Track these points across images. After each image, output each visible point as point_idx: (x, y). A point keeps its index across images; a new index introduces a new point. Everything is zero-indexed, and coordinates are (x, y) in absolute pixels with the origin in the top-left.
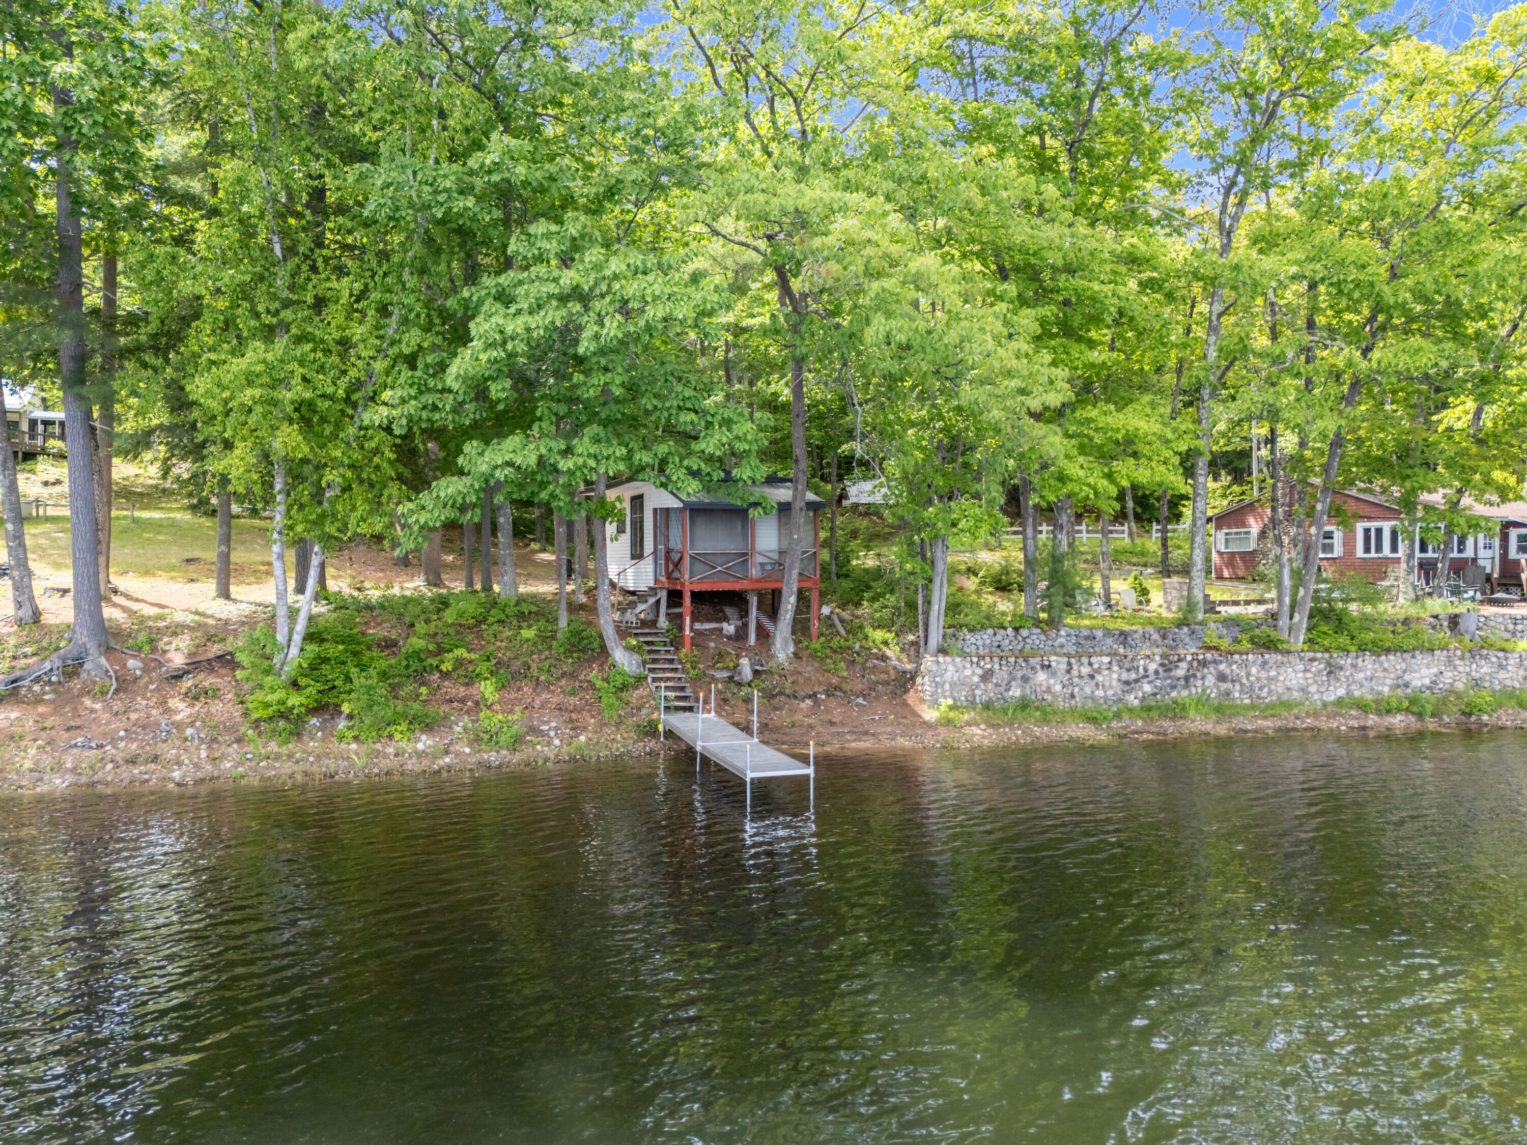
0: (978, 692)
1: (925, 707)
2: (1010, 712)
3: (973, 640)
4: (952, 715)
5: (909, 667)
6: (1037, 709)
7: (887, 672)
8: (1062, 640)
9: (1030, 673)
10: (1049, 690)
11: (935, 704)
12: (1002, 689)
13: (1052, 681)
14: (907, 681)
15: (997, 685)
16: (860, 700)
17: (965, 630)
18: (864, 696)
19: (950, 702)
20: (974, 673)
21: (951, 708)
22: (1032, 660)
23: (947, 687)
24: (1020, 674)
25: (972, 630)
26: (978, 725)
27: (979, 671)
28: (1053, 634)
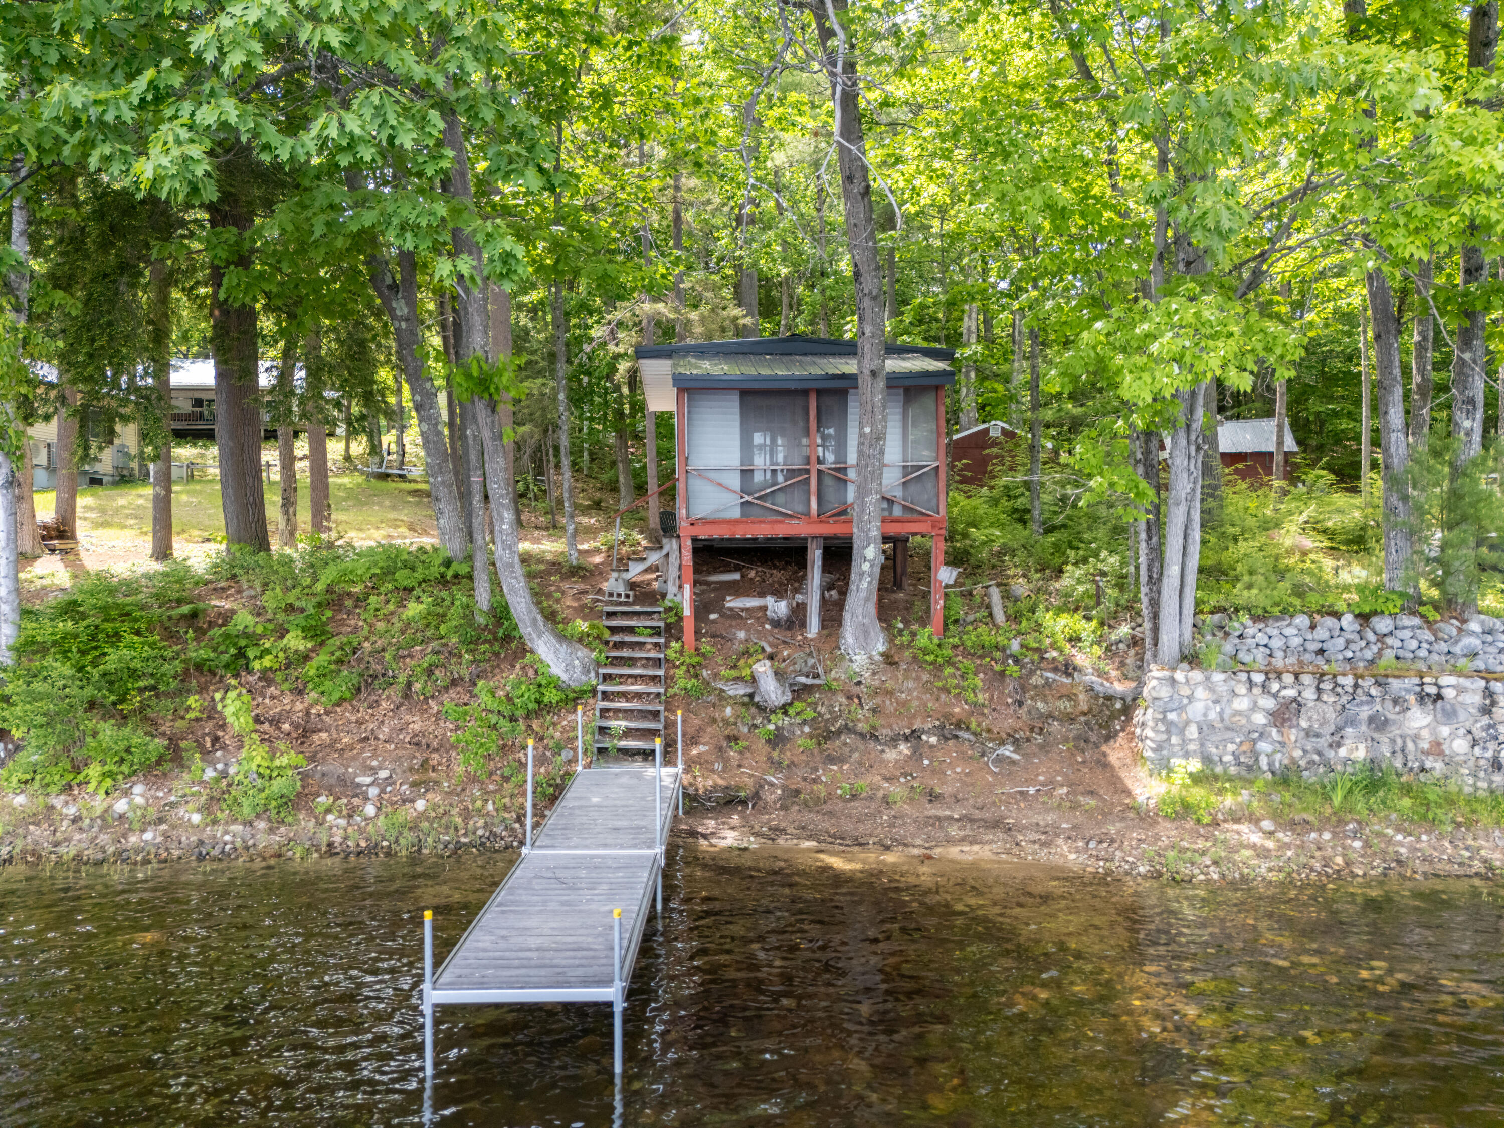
0: (1264, 746)
1: (1141, 772)
2: (1337, 798)
3: (1262, 638)
4: (1198, 794)
5: (1119, 688)
6: (1407, 789)
7: (1071, 697)
8: (1474, 642)
9: (1390, 712)
10: (1437, 749)
11: (1164, 767)
12: (1323, 743)
13: (1445, 731)
14: (1113, 717)
15: (1308, 733)
16: (1008, 751)
17: (1245, 619)
18: (1016, 742)
19: (1195, 765)
20: (1255, 707)
21: (1196, 779)
22: (1395, 685)
23: (1192, 732)
24: (1365, 712)
25: (1261, 617)
26: (1255, 820)
27: (1269, 703)
28: (1450, 628)
